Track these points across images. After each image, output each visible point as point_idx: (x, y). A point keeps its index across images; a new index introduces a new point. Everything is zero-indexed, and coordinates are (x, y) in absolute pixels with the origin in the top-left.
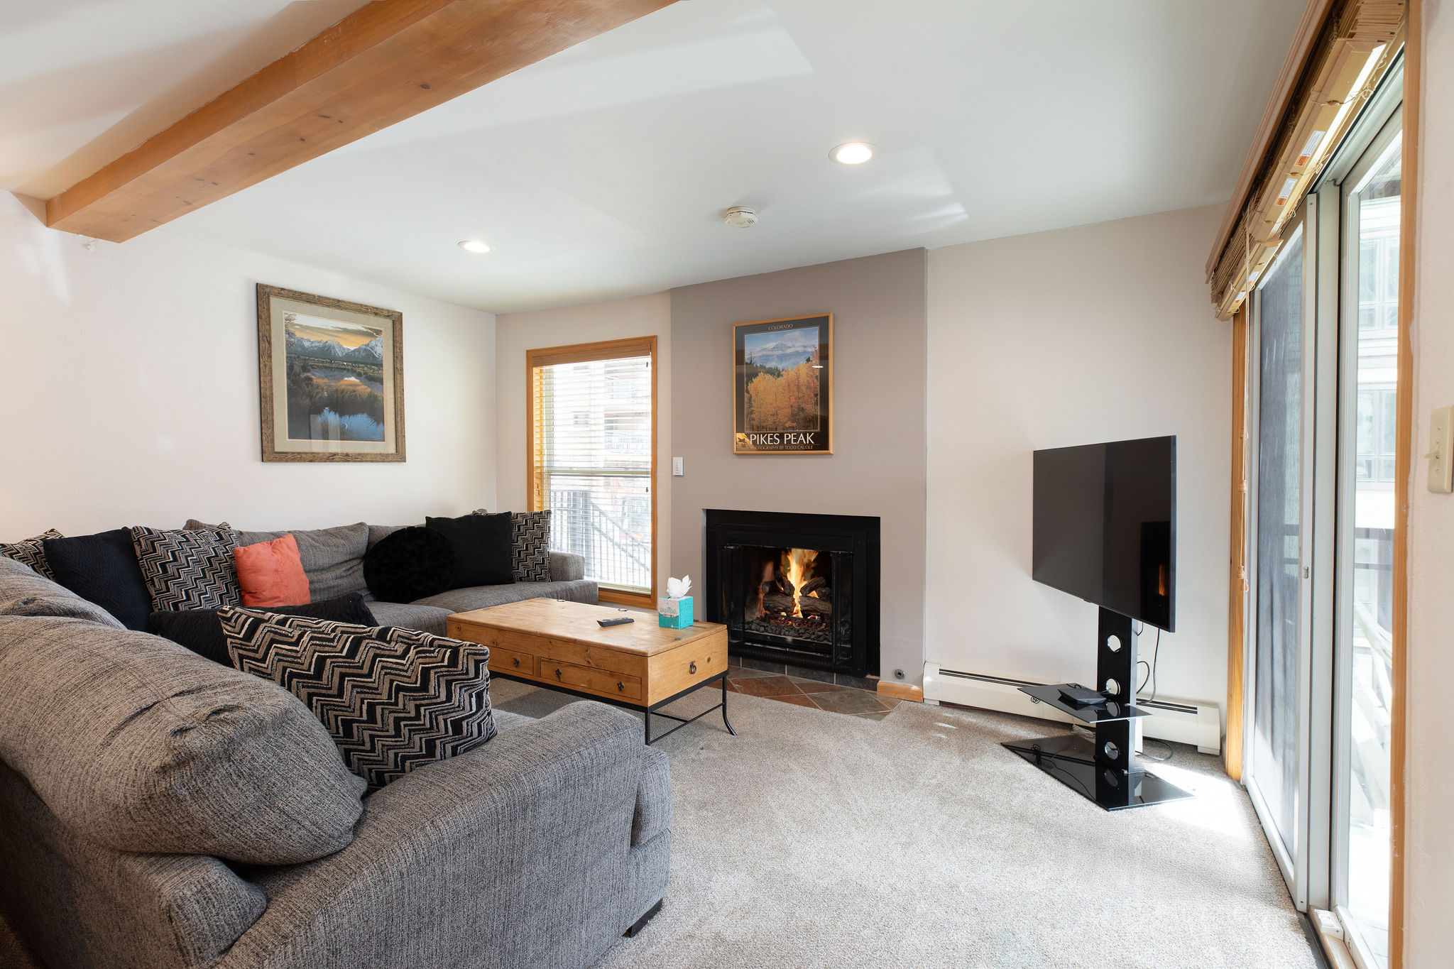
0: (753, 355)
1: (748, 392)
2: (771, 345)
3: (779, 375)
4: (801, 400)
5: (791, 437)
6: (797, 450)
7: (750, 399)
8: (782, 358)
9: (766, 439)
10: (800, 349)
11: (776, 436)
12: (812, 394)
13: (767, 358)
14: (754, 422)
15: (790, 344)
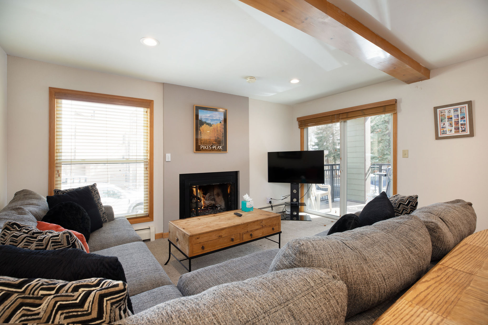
0: (202, 117)
1: (200, 130)
2: (208, 115)
3: (211, 126)
4: (218, 135)
5: (215, 147)
6: (217, 151)
7: (201, 133)
8: (212, 120)
9: (207, 147)
10: (218, 118)
11: (210, 146)
12: (222, 134)
13: (207, 119)
14: (202, 141)
15: (215, 116)
